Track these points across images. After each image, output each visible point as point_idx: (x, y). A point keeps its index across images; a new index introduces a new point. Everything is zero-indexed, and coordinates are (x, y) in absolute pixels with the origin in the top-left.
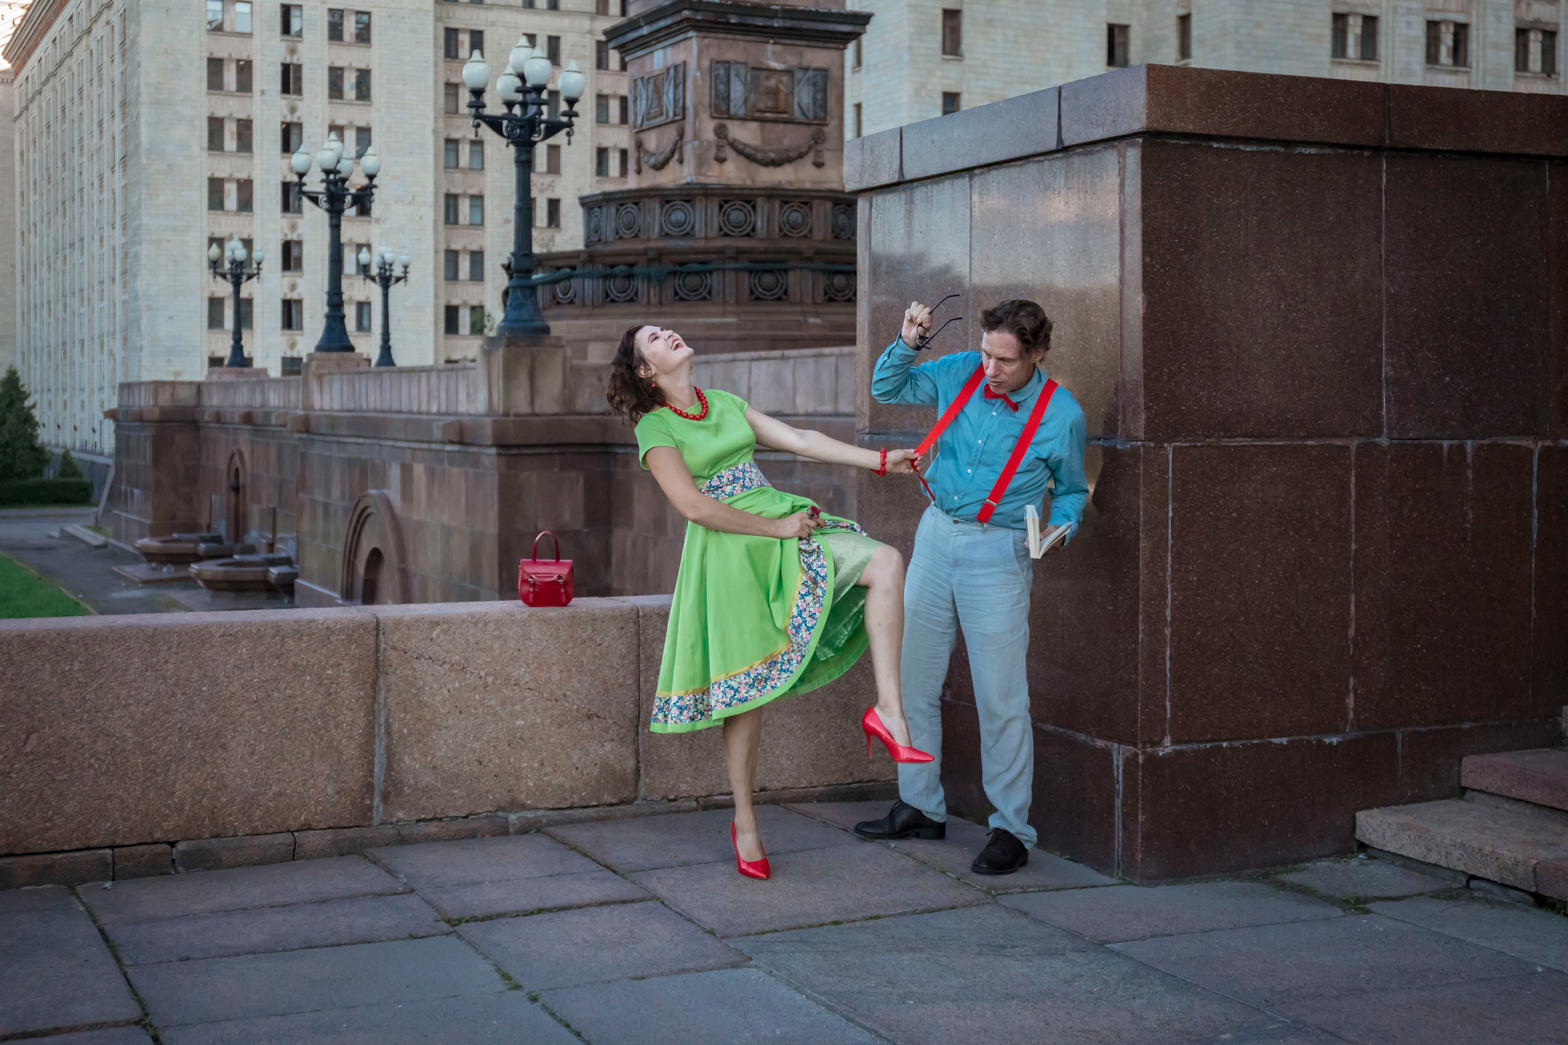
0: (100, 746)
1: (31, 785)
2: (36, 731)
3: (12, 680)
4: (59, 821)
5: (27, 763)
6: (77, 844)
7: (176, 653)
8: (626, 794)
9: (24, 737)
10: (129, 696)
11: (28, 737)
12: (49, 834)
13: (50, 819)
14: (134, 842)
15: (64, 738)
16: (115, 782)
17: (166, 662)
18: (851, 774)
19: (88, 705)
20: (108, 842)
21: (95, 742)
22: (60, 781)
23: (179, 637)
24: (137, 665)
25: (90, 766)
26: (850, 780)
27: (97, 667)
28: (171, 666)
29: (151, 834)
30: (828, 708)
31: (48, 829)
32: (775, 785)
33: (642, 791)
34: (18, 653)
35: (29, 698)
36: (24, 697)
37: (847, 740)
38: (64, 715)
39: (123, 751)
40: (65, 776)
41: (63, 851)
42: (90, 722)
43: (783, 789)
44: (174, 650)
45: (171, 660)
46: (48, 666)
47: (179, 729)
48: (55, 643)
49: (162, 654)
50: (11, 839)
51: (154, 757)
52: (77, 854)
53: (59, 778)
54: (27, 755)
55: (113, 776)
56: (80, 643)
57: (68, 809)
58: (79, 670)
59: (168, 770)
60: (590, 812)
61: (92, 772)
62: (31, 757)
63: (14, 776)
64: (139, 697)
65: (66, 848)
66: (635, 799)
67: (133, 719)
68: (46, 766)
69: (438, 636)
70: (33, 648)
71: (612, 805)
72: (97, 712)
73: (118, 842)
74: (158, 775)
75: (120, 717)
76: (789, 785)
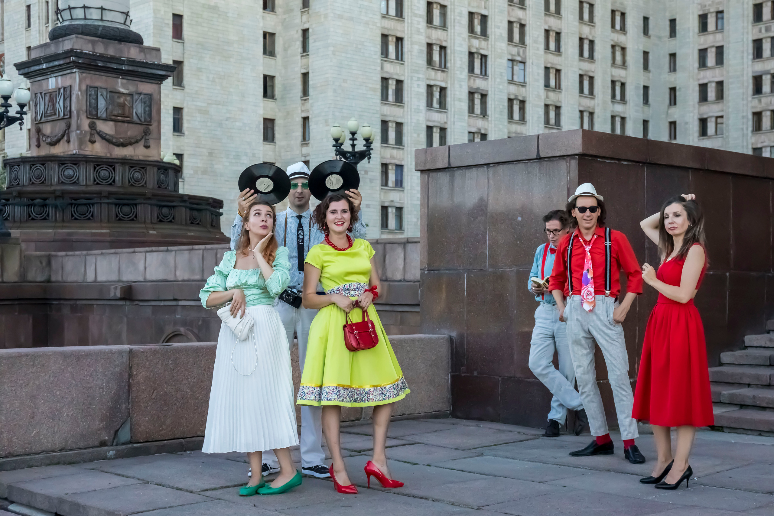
0: (179, 395)
1: (154, 412)
2: (156, 389)
3: (148, 368)
4: (164, 427)
5: (153, 403)
6: (171, 437)
7: (205, 357)
8: (358, 416)
9: (152, 392)
10: (189, 375)
11: (153, 393)
12: (161, 433)
13: (161, 426)
14: (191, 436)
15: (166, 392)
16: (184, 411)
17: (201, 361)
18: (432, 408)
19: (174, 379)
20: (182, 436)
21: (177, 394)
22: (164, 410)
23: (205, 350)
24: (192, 361)
25: (175, 404)
26: (432, 411)
27: (177, 363)
28: (203, 362)
29: (196, 433)
30: (425, 382)
31: (161, 431)
32: (407, 413)
33: (363, 415)
34: (150, 356)
35: (154, 375)
36: (152, 375)
37: (431, 394)
38: (166, 382)
39: (187, 398)
40: (166, 408)
41: (166, 440)
42: (175, 386)
43: (410, 414)
44: (204, 356)
45: (203, 360)
46: (160, 362)
47: (206, 388)
48: (163, 352)
49: (200, 357)
50: (148, 435)
51: (197, 400)
52: (172, 441)
53: (164, 409)
54: (153, 399)
55: (183, 408)
56: (171, 352)
57: (168, 422)
58: (171, 364)
59: (202, 406)
60: (347, 423)
61: (176, 406)
62: (155, 400)
63: (149, 408)
64: (192, 375)
65: (167, 439)
66: (361, 418)
67: (190, 384)
68: (160, 404)
69: (294, 350)
70: (155, 354)
71: (353, 421)
72: (178, 381)
73: (185, 436)
74: (199, 408)
75: (186, 384)
76: (412, 413)
